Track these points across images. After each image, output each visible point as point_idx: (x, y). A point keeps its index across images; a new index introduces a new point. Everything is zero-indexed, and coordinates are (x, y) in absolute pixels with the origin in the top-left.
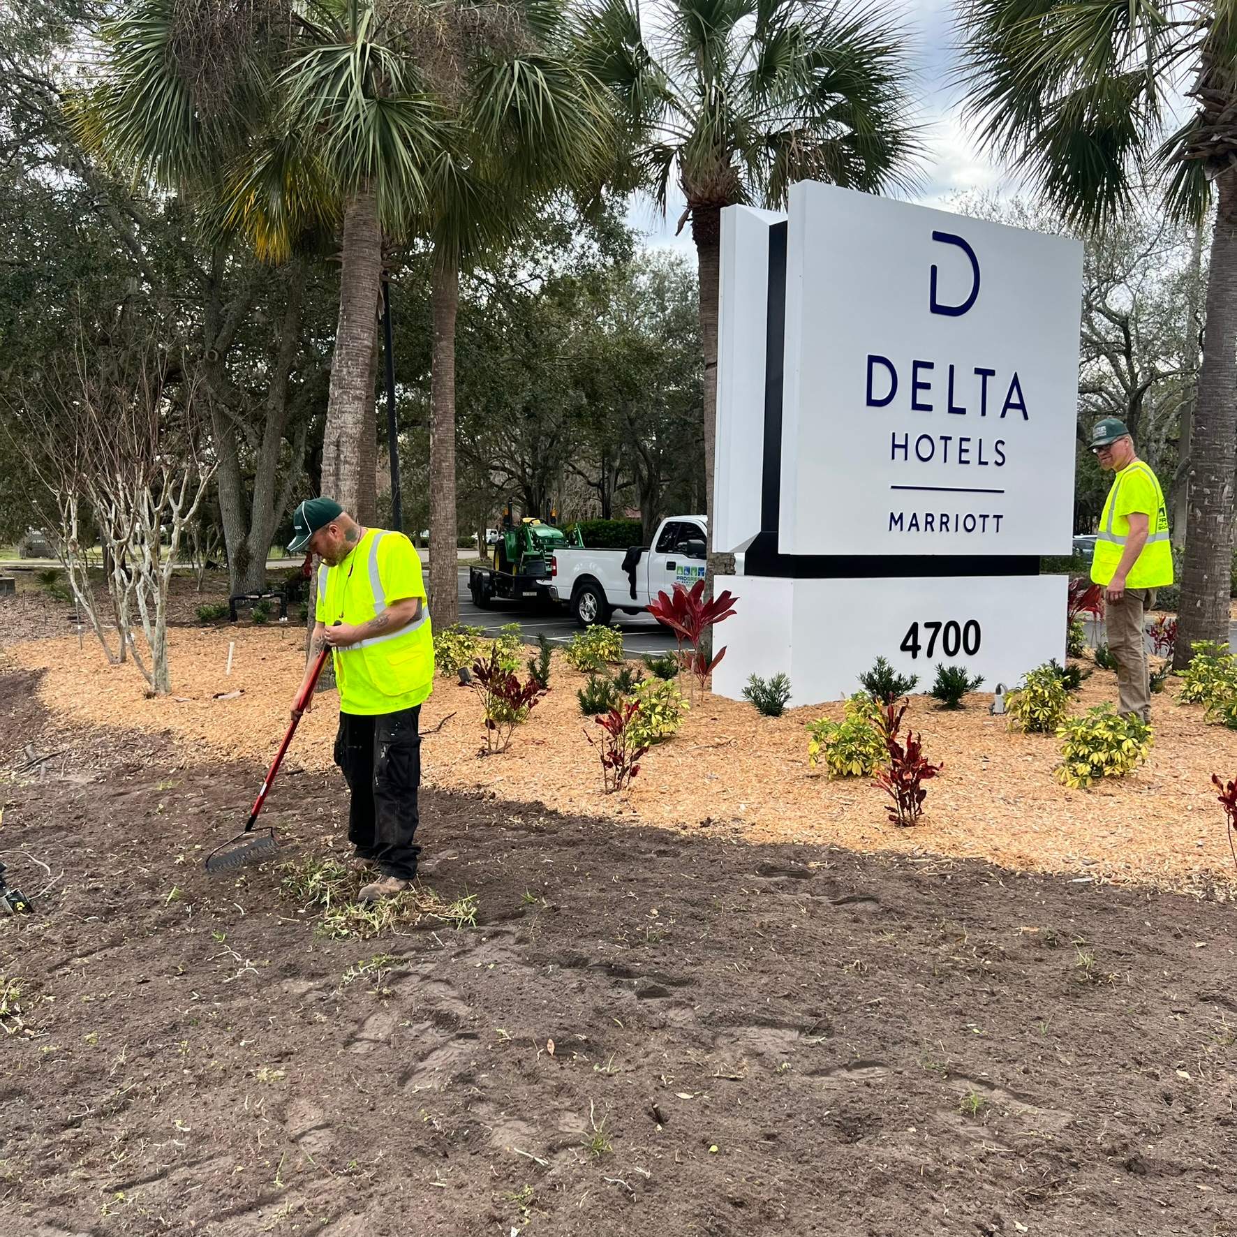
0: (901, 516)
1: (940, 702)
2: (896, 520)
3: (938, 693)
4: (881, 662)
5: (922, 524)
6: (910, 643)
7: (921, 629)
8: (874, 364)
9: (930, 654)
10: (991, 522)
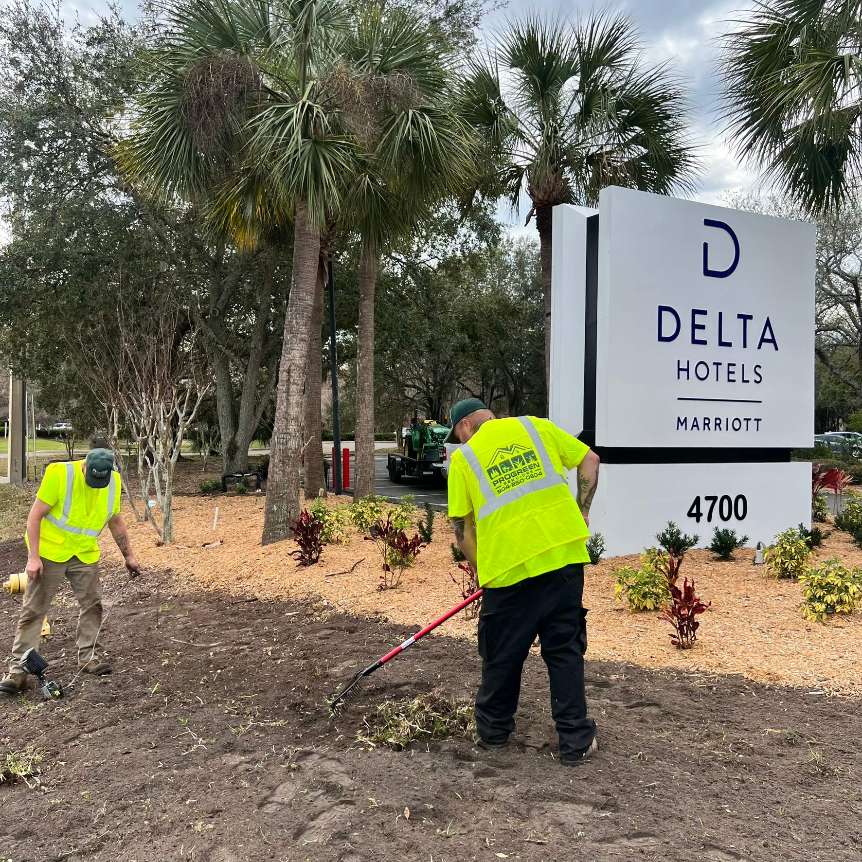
0: (685, 419)
1: (716, 555)
2: (682, 422)
3: (715, 548)
4: (671, 525)
5: (701, 425)
6: (694, 511)
7: (703, 501)
8: (663, 313)
9: (709, 519)
10: (752, 424)
